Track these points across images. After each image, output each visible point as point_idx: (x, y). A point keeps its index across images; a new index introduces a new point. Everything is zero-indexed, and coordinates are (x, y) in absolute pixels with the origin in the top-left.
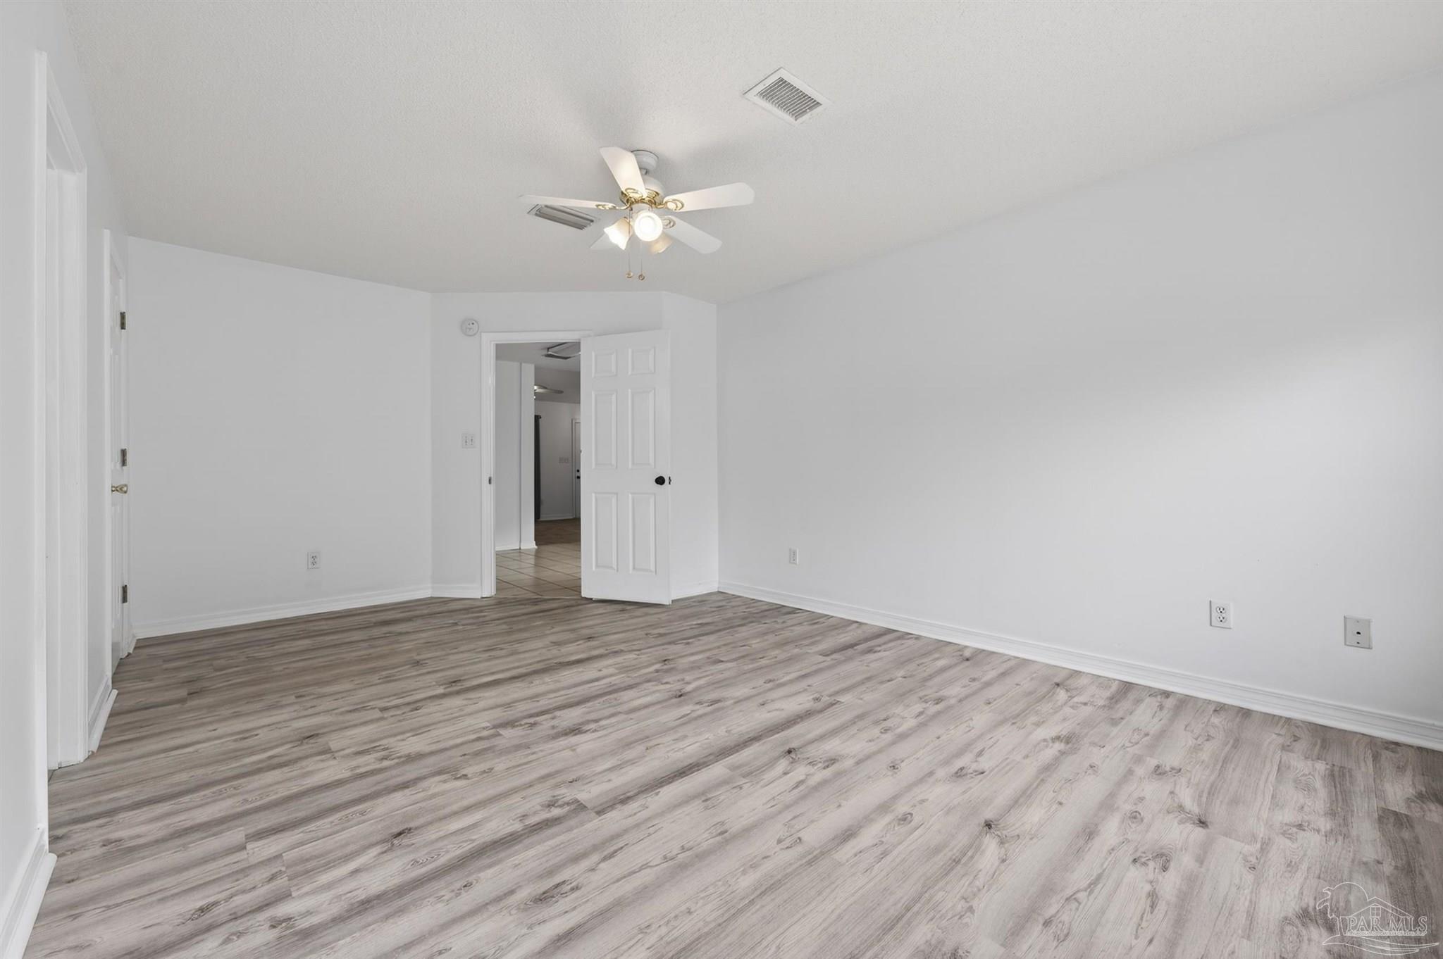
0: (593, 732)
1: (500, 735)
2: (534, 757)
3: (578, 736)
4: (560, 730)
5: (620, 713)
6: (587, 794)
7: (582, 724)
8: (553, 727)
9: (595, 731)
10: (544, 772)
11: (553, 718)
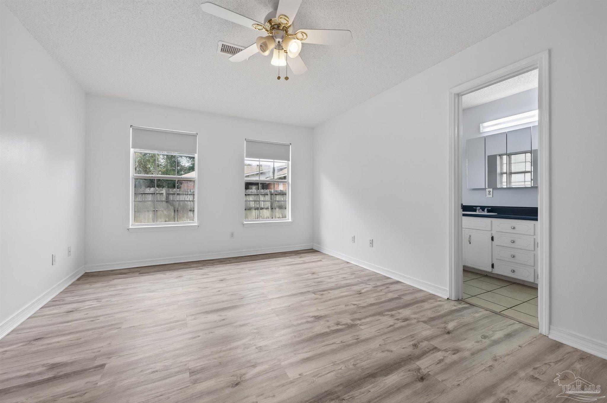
0: (309, 316)
1: (351, 320)
2: (333, 308)
3: (316, 315)
4: (325, 319)
5: (295, 326)
6: (313, 296)
7: (314, 321)
8: (328, 321)
9: (309, 317)
10: (326, 303)
11: (329, 327)
